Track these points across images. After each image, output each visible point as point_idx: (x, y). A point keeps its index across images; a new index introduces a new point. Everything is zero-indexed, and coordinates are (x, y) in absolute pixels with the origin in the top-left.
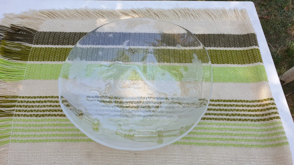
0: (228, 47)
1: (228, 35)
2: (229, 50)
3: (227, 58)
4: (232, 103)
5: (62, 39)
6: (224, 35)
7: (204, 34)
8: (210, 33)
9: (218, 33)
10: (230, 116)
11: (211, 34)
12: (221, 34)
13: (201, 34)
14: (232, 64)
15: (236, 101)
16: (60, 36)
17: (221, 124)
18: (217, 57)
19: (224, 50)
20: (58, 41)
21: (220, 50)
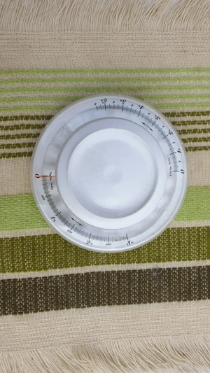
0: (9, 280)
1: (6, 314)
2: (7, 273)
3: (13, 253)
4: (18, 150)
6: (15, 313)
7: (57, 309)
8: (45, 313)
9: (28, 315)
10: (22, 125)
11: (42, 311)
12: (21, 313)
13: (62, 309)
14: (6, 238)
15: (9, 155)
17: (42, 107)
18: (34, 253)
19: (17, 271)
21: (25, 271)
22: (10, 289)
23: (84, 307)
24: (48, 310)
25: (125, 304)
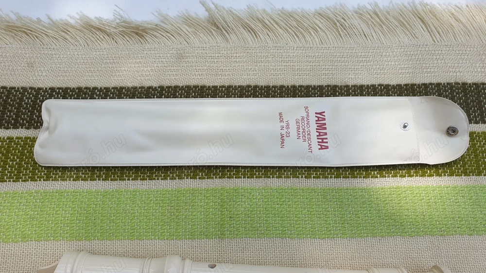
1: (475, 84)
5: (28, 109)
12: (457, 84)
16: (21, 99)
20: (17, 116)
22: (475, 112)
23: (380, 85)
24: (424, 84)
25: (328, 86)
